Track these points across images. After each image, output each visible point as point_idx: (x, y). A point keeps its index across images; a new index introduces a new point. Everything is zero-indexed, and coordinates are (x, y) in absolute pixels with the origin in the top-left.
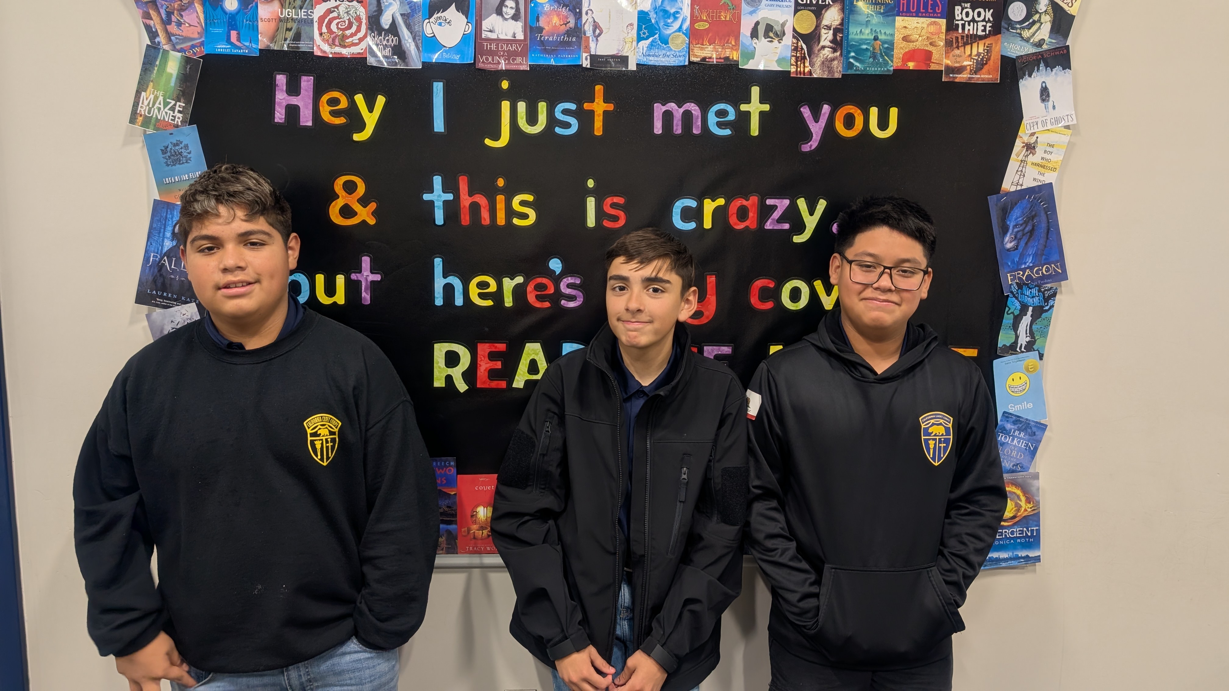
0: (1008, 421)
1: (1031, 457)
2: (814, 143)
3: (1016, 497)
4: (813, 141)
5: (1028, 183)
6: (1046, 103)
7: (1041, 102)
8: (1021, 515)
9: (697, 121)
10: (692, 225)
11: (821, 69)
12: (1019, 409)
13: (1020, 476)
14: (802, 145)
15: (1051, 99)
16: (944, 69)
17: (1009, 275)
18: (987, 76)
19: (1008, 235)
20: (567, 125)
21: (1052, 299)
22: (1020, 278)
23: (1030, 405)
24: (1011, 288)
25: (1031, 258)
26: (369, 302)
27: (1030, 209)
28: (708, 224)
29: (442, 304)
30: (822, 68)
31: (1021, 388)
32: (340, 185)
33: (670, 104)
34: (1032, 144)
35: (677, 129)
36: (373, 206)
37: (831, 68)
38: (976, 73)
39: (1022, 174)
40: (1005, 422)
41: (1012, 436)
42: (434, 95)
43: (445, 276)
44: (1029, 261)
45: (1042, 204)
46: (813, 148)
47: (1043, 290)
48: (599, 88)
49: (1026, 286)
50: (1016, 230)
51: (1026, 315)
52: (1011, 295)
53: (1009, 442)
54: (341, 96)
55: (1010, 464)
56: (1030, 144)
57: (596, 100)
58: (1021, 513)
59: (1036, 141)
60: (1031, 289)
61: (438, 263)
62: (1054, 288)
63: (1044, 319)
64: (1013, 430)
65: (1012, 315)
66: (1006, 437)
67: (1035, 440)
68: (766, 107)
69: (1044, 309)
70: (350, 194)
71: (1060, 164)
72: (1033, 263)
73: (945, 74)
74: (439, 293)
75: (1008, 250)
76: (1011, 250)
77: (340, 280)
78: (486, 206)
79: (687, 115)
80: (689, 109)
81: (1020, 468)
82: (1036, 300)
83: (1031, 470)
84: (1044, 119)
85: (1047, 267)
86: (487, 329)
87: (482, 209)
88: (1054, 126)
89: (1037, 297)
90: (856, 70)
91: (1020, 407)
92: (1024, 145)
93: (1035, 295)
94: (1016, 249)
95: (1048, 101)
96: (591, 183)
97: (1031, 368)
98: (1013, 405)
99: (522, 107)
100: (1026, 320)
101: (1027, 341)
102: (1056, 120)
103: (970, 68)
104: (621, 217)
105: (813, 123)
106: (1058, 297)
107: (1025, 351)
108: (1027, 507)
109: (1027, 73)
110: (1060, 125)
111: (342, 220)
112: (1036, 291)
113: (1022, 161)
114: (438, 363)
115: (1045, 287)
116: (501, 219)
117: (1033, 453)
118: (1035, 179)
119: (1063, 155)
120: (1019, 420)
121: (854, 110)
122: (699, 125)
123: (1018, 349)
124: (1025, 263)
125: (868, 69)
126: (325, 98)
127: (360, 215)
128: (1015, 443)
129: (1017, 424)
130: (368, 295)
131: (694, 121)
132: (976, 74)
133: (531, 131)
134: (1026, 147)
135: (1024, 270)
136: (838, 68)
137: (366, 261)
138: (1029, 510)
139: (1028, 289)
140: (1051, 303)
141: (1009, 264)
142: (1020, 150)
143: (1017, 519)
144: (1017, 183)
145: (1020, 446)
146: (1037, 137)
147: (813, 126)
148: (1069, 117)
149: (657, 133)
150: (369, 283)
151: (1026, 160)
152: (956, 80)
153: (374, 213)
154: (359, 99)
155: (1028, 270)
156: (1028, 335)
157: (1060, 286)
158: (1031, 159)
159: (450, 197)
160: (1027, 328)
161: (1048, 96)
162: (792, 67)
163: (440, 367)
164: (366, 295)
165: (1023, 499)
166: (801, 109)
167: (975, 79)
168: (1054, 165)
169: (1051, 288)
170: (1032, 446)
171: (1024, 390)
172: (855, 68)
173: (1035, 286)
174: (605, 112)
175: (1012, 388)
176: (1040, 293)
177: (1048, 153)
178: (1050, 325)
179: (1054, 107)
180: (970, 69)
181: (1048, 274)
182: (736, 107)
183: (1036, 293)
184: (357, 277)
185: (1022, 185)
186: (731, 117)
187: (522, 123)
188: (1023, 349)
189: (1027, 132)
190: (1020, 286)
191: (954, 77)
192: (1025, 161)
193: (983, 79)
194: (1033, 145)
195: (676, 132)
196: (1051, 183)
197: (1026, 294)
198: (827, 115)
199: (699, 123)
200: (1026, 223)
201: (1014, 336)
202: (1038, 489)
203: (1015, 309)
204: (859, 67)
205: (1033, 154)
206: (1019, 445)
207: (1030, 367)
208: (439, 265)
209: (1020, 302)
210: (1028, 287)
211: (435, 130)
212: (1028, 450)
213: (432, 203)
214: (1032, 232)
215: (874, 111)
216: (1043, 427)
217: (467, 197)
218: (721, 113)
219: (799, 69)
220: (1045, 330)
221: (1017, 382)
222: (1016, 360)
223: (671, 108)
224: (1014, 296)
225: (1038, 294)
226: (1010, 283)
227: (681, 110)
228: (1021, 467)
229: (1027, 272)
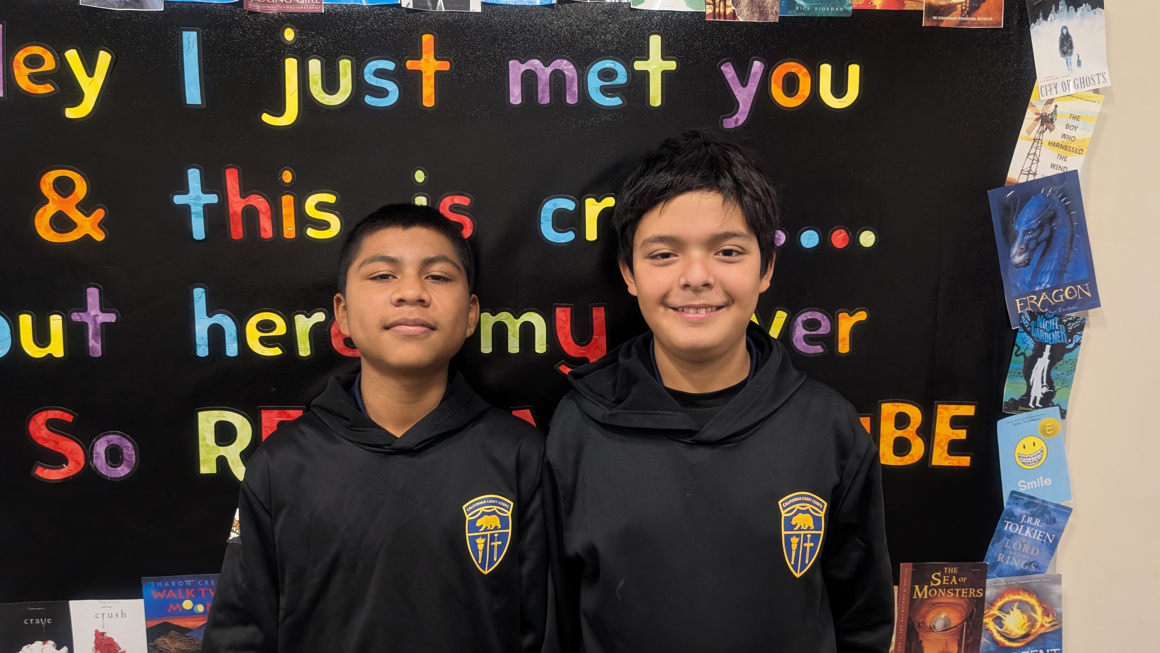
0: (1017, 504)
1: (1050, 553)
2: (741, 117)
3: (1030, 609)
4: (740, 114)
5: (1044, 171)
6: (1068, 58)
7: (1062, 56)
8: (1035, 633)
9: (571, 86)
10: (569, 237)
11: (749, 10)
12: (1032, 487)
13: (1034, 579)
14: (725, 120)
15: (1075, 51)
16: (924, 9)
17: (1017, 300)
18: (985, 19)
19: (1017, 244)
20: (382, 93)
21: (1078, 333)
22: (1033, 306)
23: (1048, 482)
24: (1020, 319)
25: (1049, 276)
26: (101, 354)
27: (1046, 208)
28: (591, 234)
29: (207, 354)
30: (750, 8)
31: (1035, 457)
32: (49, 184)
33: (532, 60)
34: (1049, 115)
35: (543, 98)
36: (100, 214)
37: (764, 8)
38: (969, 14)
39: (1035, 158)
40: (1015, 505)
41: (1023, 524)
42: (185, 50)
43: (210, 313)
44: (1046, 281)
45: (1063, 200)
46: (740, 123)
47: (1065, 321)
48: (427, 39)
49: (1042, 316)
50: (1027, 237)
51: (1041, 356)
52: (1021, 330)
53: (1019, 533)
54: (44, 53)
55: (1021, 563)
56: (1046, 116)
57: (424, 56)
58: (1037, 630)
59: (1055, 112)
60: (1048, 319)
61: (199, 295)
62: (1081, 318)
63: (1067, 362)
64: (1024, 516)
65: (1022, 357)
66: (1015, 526)
67: (1054, 529)
68: (672, 65)
69: (1067, 347)
70: (65, 197)
71: (1088, 144)
72: (1051, 284)
73: (926, 15)
74: (202, 338)
75: (1017, 266)
76: (1020, 265)
77: (56, 322)
78: (266, 212)
79: (558, 78)
80: (560, 69)
81: (1034, 568)
82: (1056, 335)
83: (1049, 572)
84: (1065, 80)
85: (1071, 290)
86: (274, 389)
87: (261, 216)
88: (1080, 90)
89: (1057, 330)
90: (799, 11)
91: (1034, 484)
92: (1038, 116)
93: (1054, 329)
94: (1028, 264)
95: (1071, 54)
96: (420, 176)
97: (1049, 430)
98: (1024, 482)
99: (315, 66)
100: (1043, 363)
101: (1044, 392)
102: (1082, 81)
103: (961, 7)
104: (466, 225)
105: (739, 87)
106: (1086, 331)
107: (1041, 406)
108: (1044, 621)
109: (1041, 14)
110: (1089, 89)
111: (55, 234)
112: (1055, 322)
113: (1035, 140)
114: (205, 439)
115: (1068, 317)
116: (289, 230)
117: (1052, 547)
118: (1053, 166)
119: (1092, 130)
120: (1033, 503)
121: (797, 69)
122: (575, 91)
123: (1031, 404)
124: (1040, 284)
125: (816, 9)
126: (21, 56)
127: (81, 227)
128: (1028, 534)
129: (1030, 508)
130: (99, 344)
131: (567, 86)
132: (970, 16)
133: (329, 102)
134: (1040, 120)
135: (1038, 294)
136: (773, 8)
137: (93, 295)
138: (1048, 625)
139: (1044, 319)
140: (1076, 338)
141: (1018, 285)
142: (1032, 124)
143: (1030, 638)
144: (1029, 171)
145: (1034, 537)
146: (1056, 106)
147: (739, 91)
148: (1101, 77)
149: (514, 103)
150: (99, 327)
151: (1041, 138)
152: (942, 25)
153: (103, 225)
154: (72, 56)
155: (1044, 294)
156: (1045, 384)
157: (1087, 315)
158: (1048, 136)
159: (213, 199)
160: (1043, 374)
161: (1071, 47)
162: (708, 6)
163: (207, 445)
164: (95, 344)
165: (1039, 610)
166: (722, 68)
167: (969, 23)
168: (1080, 144)
169: (1077, 318)
170: (1051, 537)
171: (1040, 460)
172: (797, 8)
173: (1055, 316)
174: (437, 73)
175: (1023, 458)
176: (1061, 326)
177: (1072, 128)
178: (1075, 369)
179: (1079, 63)
180: (962, 9)
181: (1071, 298)
182: (628, 65)
183: (1055, 326)
184: (81, 318)
185: (1035, 174)
186: (622, 78)
187: (316, 90)
188: (1037, 404)
189: (1042, 98)
190: (1033, 316)
191: (937, 20)
192: (1039, 139)
193: (979, 23)
194: (1050, 117)
195: (541, 101)
196: (1076, 171)
197: (1041, 327)
198: (759, 76)
199: (576, 89)
200: (1041, 227)
201: (1026, 386)
202: (1060, 597)
203: (1027, 348)
204: (803, 7)
205: (1051, 130)
206: (1032, 535)
207: (1047, 429)
208: (201, 297)
209: (1033, 338)
210: (1044, 317)
211: (188, 102)
212: (1045, 544)
213: (186, 209)
214: (1049, 240)
215: (826, 70)
216: (1066, 512)
217: (238, 198)
218: (607, 74)
219: (717, 10)
220: (1068, 377)
221: (1030, 450)
222: (1028, 419)
223: (533, 66)
224: (1025, 330)
225: (1059, 327)
226: (1020, 312)
227: (549, 70)
228: (1036, 567)
229: (1043, 296)
